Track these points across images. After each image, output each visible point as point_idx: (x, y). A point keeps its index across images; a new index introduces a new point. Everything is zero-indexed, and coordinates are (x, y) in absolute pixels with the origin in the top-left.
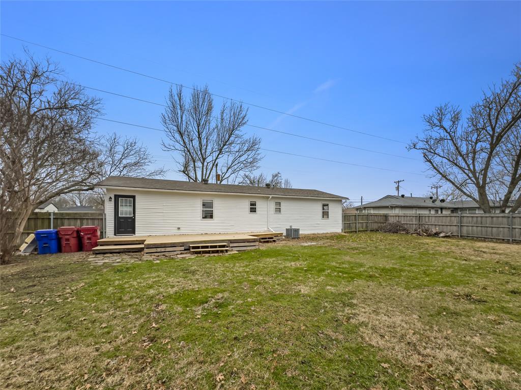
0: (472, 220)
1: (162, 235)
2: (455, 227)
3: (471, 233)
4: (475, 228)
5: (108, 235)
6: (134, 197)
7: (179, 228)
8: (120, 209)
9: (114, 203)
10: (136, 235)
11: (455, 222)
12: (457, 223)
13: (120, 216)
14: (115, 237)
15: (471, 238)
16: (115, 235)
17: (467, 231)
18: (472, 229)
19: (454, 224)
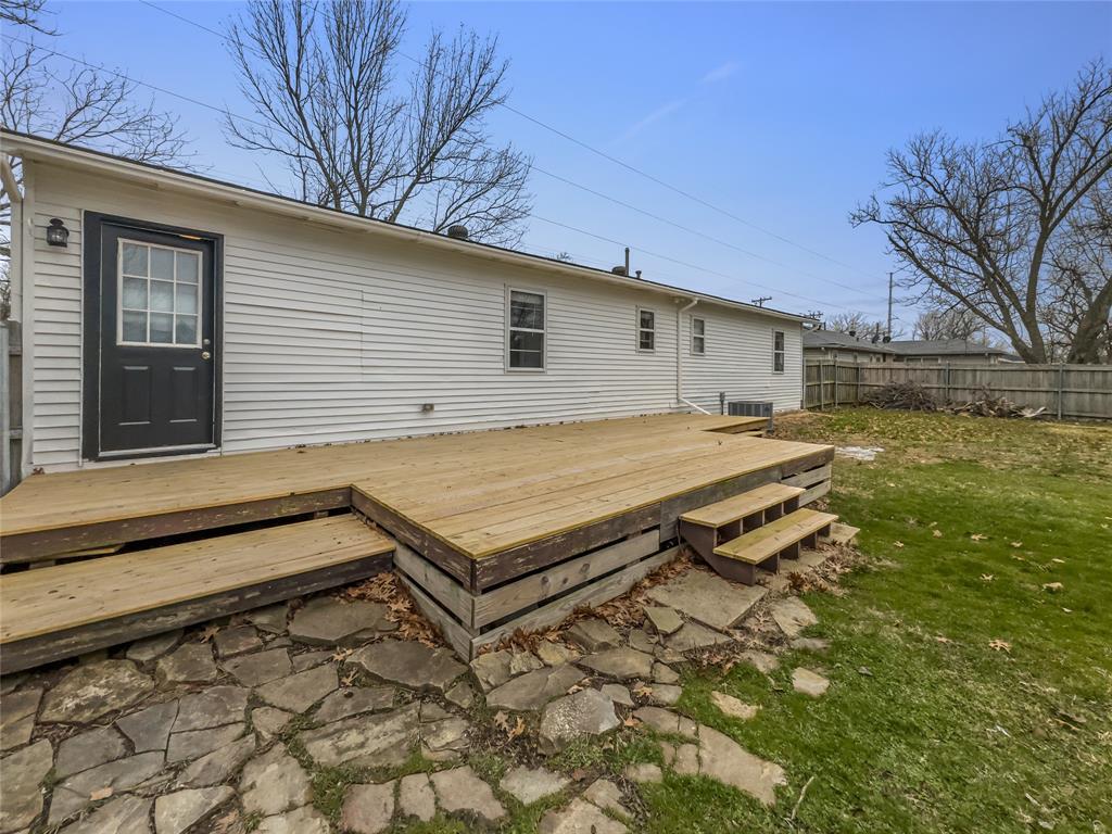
0: (1093, 379)
1: (358, 443)
2: (1044, 394)
3: (1088, 409)
4: (1099, 397)
5: (37, 461)
6: (211, 245)
7: (427, 408)
8: (127, 300)
9: (79, 262)
10: (227, 448)
11: (1046, 383)
12: (1050, 385)
13: (120, 342)
14: (91, 466)
15: (1087, 420)
16: (89, 452)
17: (1077, 404)
18: (1091, 400)
19: (1041, 389)
